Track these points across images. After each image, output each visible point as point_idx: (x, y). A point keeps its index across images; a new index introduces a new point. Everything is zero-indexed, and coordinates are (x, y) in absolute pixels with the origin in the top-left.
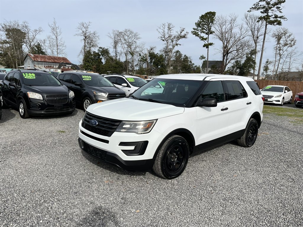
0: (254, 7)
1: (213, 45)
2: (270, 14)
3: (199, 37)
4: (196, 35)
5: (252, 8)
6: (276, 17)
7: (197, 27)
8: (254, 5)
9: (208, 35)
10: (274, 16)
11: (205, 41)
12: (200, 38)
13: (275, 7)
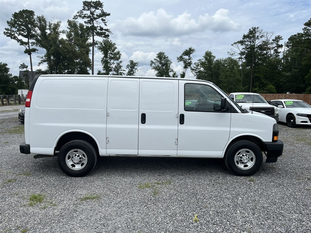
0: (78, 14)
1: (36, 51)
2: (96, 25)
3: (16, 40)
4: (12, 38)
5: (76, 15)
6: (101, 29)
7: (10, 27)
8: (78, 13)
9: (27, 39)
10: (99, 28)
11: (26, 46)
12: (18, 42)
13: (101, 18)
